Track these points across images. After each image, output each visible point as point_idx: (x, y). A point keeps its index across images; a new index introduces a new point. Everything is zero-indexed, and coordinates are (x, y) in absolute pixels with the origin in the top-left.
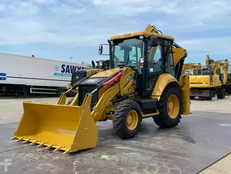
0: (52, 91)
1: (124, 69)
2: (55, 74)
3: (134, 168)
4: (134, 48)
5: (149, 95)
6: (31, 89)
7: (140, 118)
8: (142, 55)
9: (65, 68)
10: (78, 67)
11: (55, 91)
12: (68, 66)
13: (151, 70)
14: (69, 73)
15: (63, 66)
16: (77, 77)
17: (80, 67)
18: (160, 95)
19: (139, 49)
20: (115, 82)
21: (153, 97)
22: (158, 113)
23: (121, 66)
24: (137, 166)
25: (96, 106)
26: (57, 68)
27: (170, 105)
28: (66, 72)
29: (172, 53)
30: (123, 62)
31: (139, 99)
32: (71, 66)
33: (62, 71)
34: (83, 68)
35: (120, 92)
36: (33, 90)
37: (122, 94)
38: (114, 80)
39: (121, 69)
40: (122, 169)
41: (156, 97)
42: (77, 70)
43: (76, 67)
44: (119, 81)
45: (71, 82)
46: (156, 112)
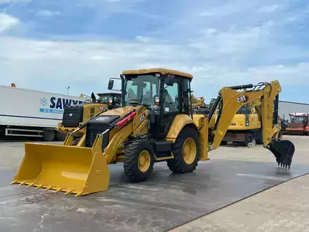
0: (36, 133)
1: (138, 108)
2: (42, 110)
3: (112, 220)
4: (148, 84)
5: (163, 137)
6: (7, 130)
7: (153, 161)
8: (157, 93)
9: (56, 102)
10: (74, 101)
11: (41, 134)
12: (59, 100)
13: (167, 110)
14: (61, 108)
15: (53, 99)
16: (71, 115)
17: (77, 101)
18: (176, 137)
19: (154, 86)
20: (128, 122)
21: (167, 140)
22: (173, 157)
23: (134, 105)
24: (116, 219)
25: (108, 147)
26: (44, 101)
27: (186, 149)
28: (57, 108)
29: (190, 92)
30: (135, 100)
31: (153, 140)
32: (64, 100)
33: (51, 107)
34: (81, 102)
35: (132, 133)
36: (9, 132)
37: (135, 135)
38: (127, 120)
39: (134, 108)
40: (97, 221)
41: (171, 140)
42: (72, 104)
43: (70, 101)
44: (132, 120)
45: (61, 121)
46: (170, 155)
